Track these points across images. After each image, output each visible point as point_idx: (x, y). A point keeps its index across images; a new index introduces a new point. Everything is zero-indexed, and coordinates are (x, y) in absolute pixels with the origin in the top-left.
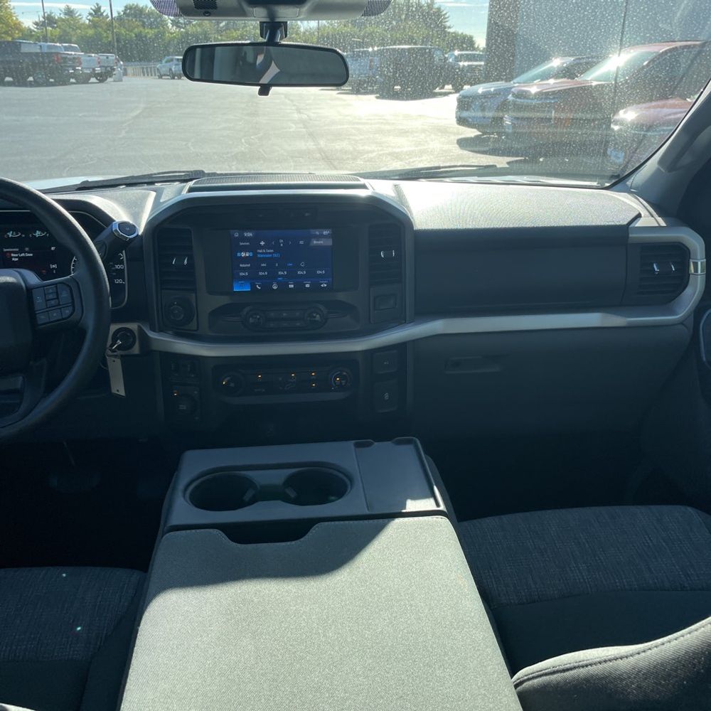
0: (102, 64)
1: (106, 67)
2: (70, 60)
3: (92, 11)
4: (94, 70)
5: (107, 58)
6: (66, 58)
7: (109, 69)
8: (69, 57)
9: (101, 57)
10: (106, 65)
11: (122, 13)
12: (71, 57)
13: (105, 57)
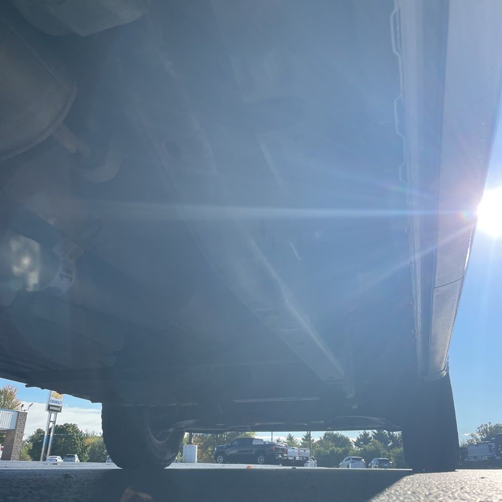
0: (300, 455)
1: (303, 457)
2: (281, 449)
3: (304, 437)
4: (295, 458)
5: (305, 451)
6: (278, 448)
7: (305, 458)
8: (280, 447)
9: (300, 451)
10: (303, 456)
11: (323, 438)
12: (281, 448)
13: (303, 451)
